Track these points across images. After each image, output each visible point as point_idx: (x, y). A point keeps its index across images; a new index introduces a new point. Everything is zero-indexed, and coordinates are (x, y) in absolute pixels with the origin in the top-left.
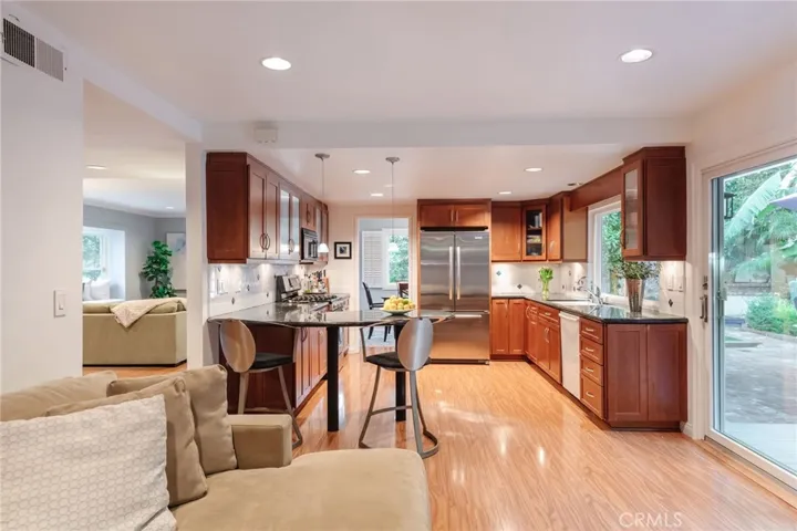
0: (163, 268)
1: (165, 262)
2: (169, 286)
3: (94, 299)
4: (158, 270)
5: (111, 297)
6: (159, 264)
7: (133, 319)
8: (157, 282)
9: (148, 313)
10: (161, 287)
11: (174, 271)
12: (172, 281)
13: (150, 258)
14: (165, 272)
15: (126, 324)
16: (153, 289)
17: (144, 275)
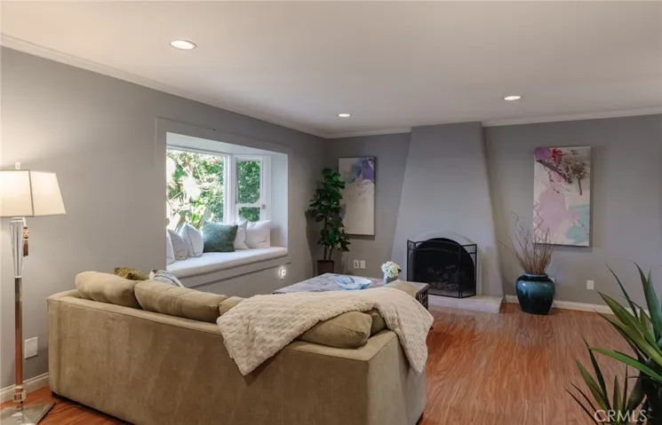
0: (333, 206)
1: (337, 197)
2: (341, 229)
3: (251, 247)
4: (328, 208)
5: (273, 244)
6: (329, 199)
7: (263, 354)
8: (326, 224)
9: (299, 339)
10: (331, 232)
11: (347, 208)
12: (344, 222)
13: (319, 191)
14: (337, 210)
15: (245, 367)
16: (322, 233)
17: (310, 215)
